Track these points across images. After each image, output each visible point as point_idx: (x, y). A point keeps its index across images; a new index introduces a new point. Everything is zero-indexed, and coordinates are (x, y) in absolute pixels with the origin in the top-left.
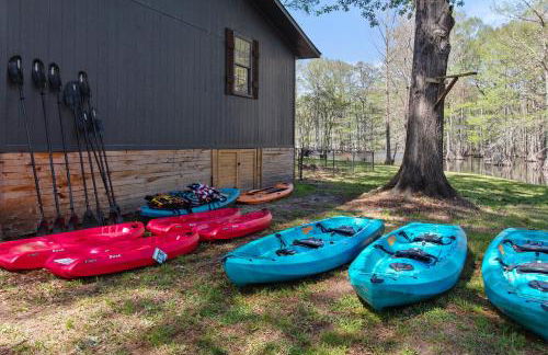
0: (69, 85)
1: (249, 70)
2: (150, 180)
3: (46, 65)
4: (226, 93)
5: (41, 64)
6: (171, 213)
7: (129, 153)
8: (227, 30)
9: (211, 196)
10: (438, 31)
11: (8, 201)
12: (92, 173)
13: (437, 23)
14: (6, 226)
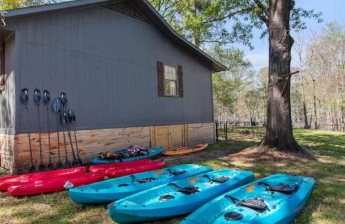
0: (55, 100)
1: (176, 82)
2: (108, 144)
3: (42, 92)
4: (159, 96)
5: (38, 91)
6: (109, 162)
7: (93, 131)
8: (158, 62)
9: (138, 152)
10: (280, 47)
11: (22, 157)
12: (71, 142)
13: (280, 43)
14: (20, 168)
